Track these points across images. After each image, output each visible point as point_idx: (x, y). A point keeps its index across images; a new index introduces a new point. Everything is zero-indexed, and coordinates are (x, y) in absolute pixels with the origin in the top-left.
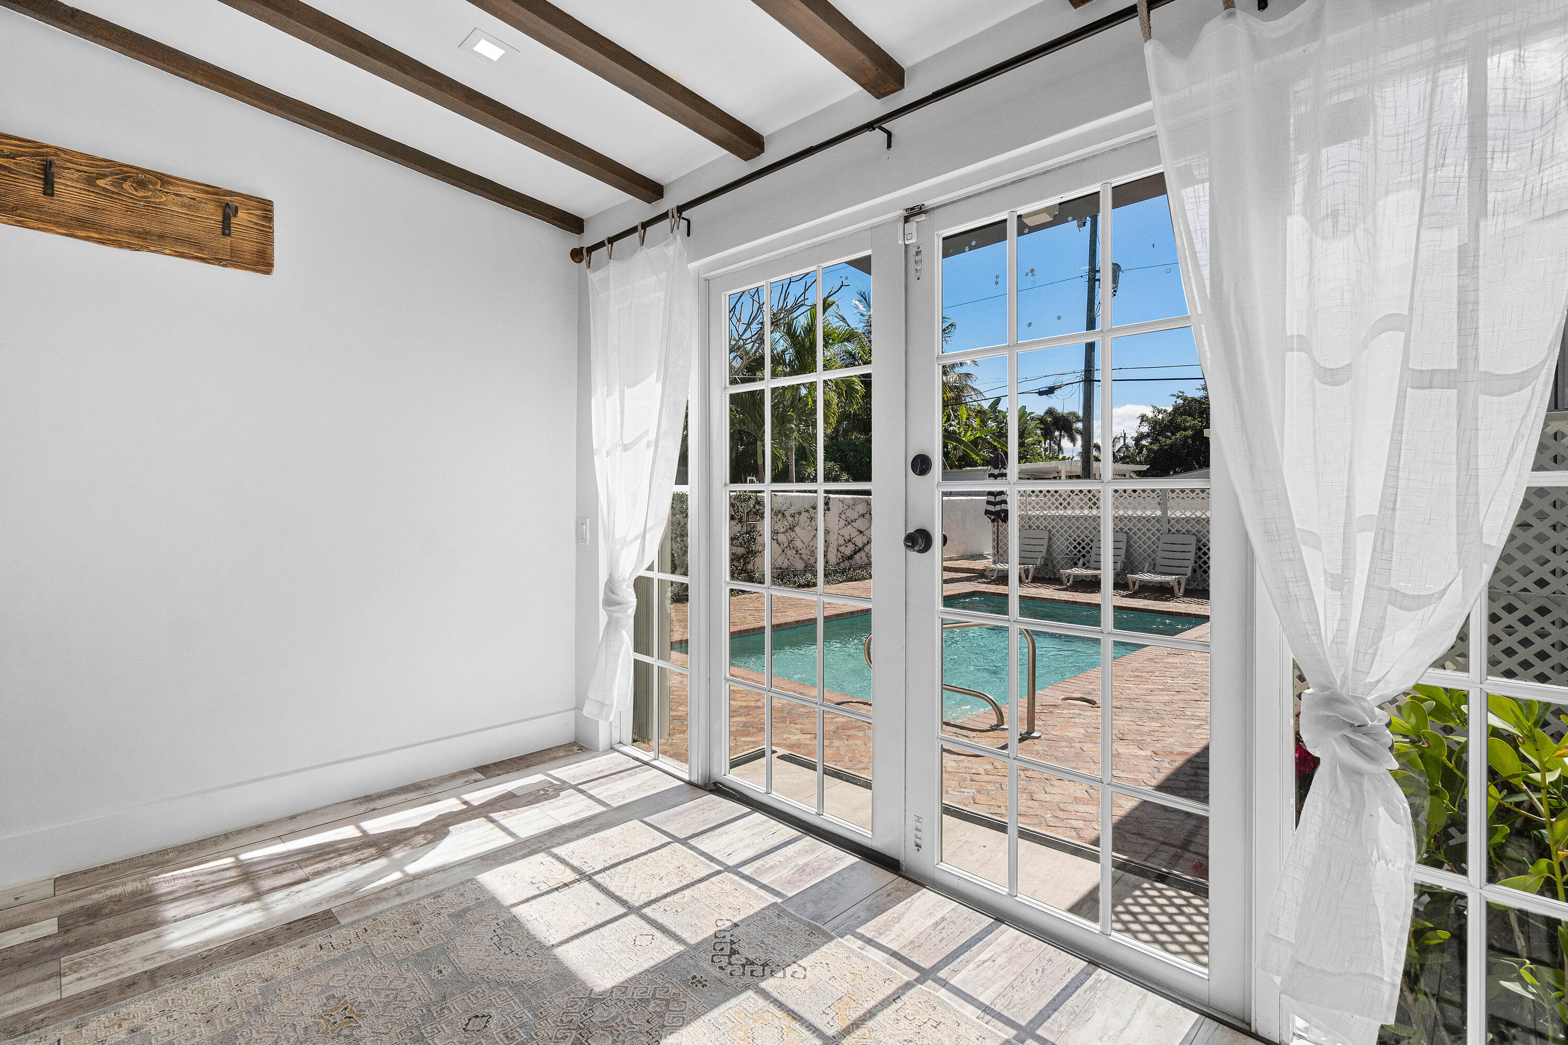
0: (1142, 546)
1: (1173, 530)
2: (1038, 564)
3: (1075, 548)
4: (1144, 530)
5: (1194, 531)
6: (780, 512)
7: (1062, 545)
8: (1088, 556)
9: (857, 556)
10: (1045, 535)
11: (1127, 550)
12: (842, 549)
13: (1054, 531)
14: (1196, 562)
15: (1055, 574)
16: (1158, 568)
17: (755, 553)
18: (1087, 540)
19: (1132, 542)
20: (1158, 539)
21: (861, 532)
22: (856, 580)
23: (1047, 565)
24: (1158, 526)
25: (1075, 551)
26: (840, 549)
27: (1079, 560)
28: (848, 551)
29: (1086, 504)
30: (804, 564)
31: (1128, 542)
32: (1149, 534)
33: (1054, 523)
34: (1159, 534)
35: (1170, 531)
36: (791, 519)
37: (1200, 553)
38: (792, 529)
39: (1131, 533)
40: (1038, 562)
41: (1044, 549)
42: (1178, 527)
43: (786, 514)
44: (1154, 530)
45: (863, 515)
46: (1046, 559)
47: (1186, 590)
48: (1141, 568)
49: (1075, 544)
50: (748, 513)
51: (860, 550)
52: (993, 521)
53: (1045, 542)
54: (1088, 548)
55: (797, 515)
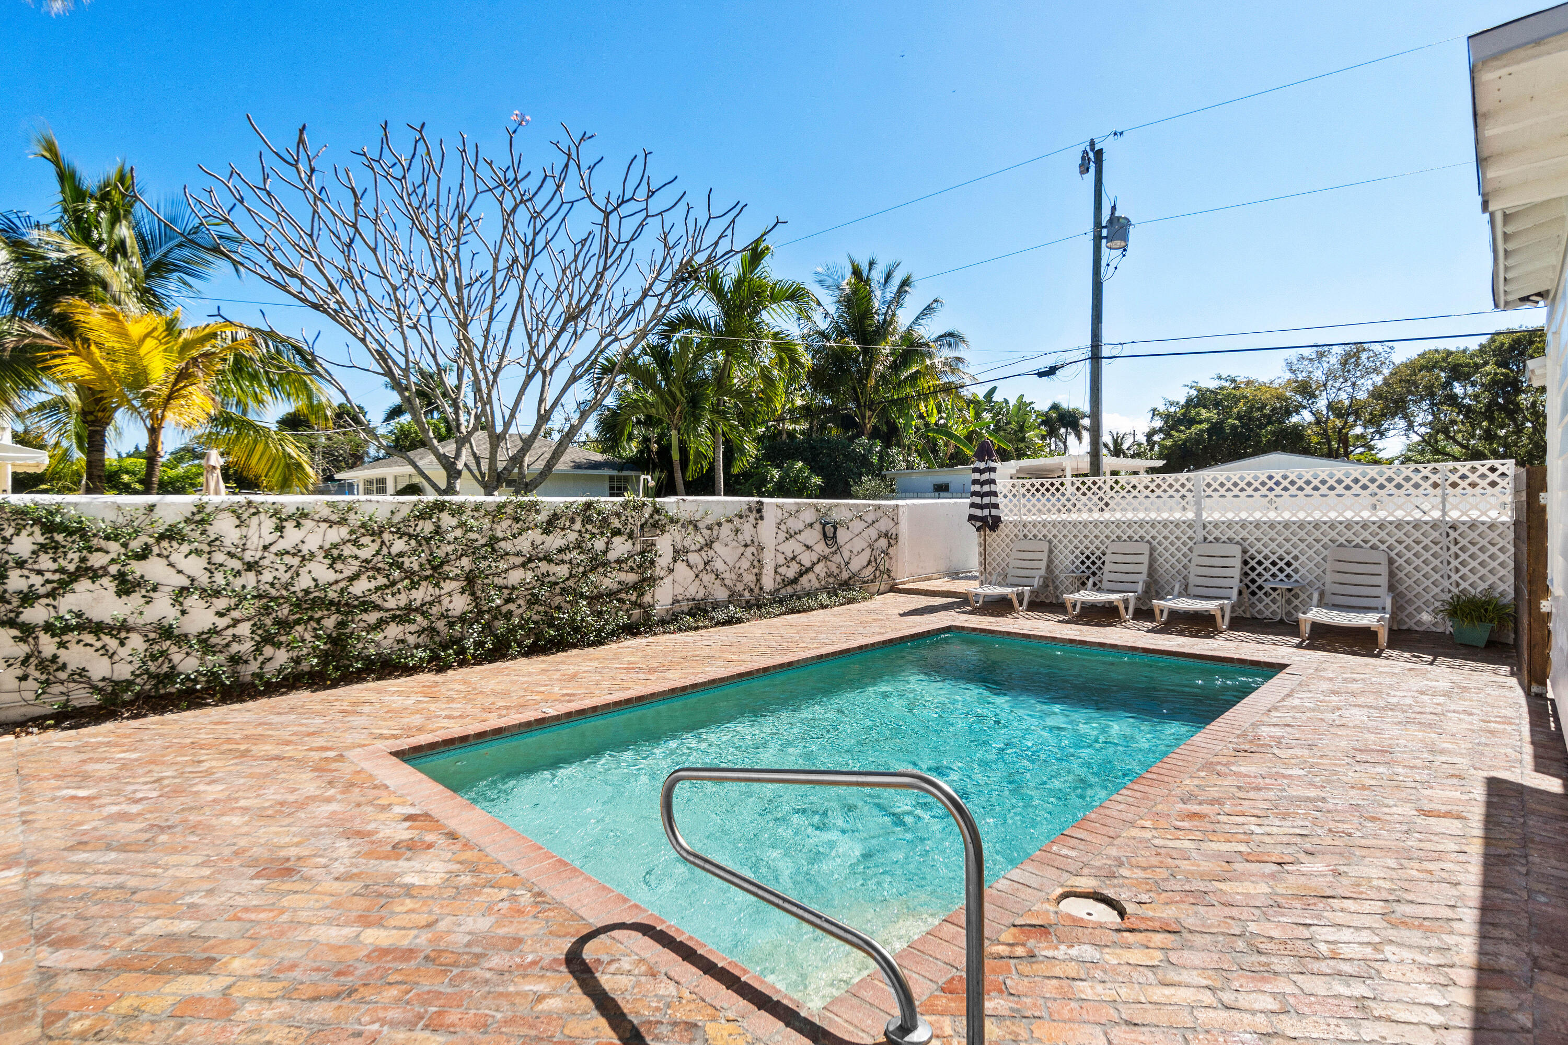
0: (1168, 561)
1: (1210, 538)
2: (1036, 585)
3: (1083, 563)
4: (1172, 538)
5: (1238, 539)
6: (691, 522)
7: (1066, 560)
8: (1099, 574)
9: (804, 580)
10: (1045, 546)
11: (1151, 566)
12: (782, 570)
13: (1055, 541)
14: (1241, 581)
15: (1057, 597)
16: (1193, 590)
17: (655, 580)
18: (1098, 553)
19: (1156, 554)
20: (1190, 549)
21: (808, 547)
22: (799, 612)
23: (1047, 586)
24: (1190, 532)
25: (1083, 568)
26: (779, 570)
27: (1088, 578)
28: (791, 573)
29: (1096, 505)
30: (728, 593)
31: (1151, 554)
32: (1179, 543)
33: (1055, 531)
34: (1191, 544)
35: (1205, 539)
36: (706, 532)
37: (1247, 569)
38: (709, 545)
39: (1155, 543)
40: (1036, 582)
41: (1043, 565)
42: (1217, 533)
43: (701, 525)
44: (1185, 538)
45: (811, 525)
46: (1046, 579)
47: (1232, 619)
48: (1168, 588)
49: (1083, 557)
50: (642, 526)
51: (808, 570)
52: (978, 529)
53: (1044, 556)
54: (1099, 563)
55: (716, 527)
